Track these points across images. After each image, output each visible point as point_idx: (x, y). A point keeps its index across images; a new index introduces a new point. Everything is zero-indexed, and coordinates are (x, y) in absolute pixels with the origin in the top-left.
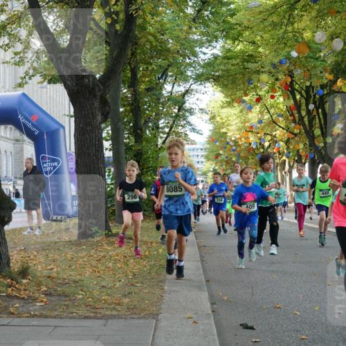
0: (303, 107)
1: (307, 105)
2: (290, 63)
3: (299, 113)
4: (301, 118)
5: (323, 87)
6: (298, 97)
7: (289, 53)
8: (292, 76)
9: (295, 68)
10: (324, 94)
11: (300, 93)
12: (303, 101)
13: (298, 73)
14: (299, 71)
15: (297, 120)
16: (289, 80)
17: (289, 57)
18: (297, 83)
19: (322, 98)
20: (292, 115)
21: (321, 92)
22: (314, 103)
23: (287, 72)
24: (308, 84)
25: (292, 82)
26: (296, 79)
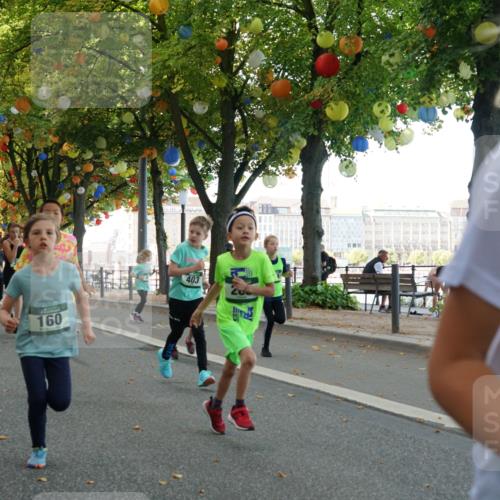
0: (24, 172)
1: (29, 171)
2: (9, 121)
3: (19, 179)
4: (21, 185)
5: (47, 150)
6: (18, 160)
7: (8, 109)
8: (11, 136)
9: (15, 126)
10: (47, 159)
11: (21, 156)
12: (24, 165)
13: (18, 132)
14: (20, 131)
15: (16, 186)
16: (7, 140)
17: (8, 114)
18: (17, 145)
19: (45, 162)
20: (11, 181)
21: (44, 156)
22: (37, 168)
23: (4, 132)
24: (30, 146)
25: (11, 143)
26: (16, 140)
